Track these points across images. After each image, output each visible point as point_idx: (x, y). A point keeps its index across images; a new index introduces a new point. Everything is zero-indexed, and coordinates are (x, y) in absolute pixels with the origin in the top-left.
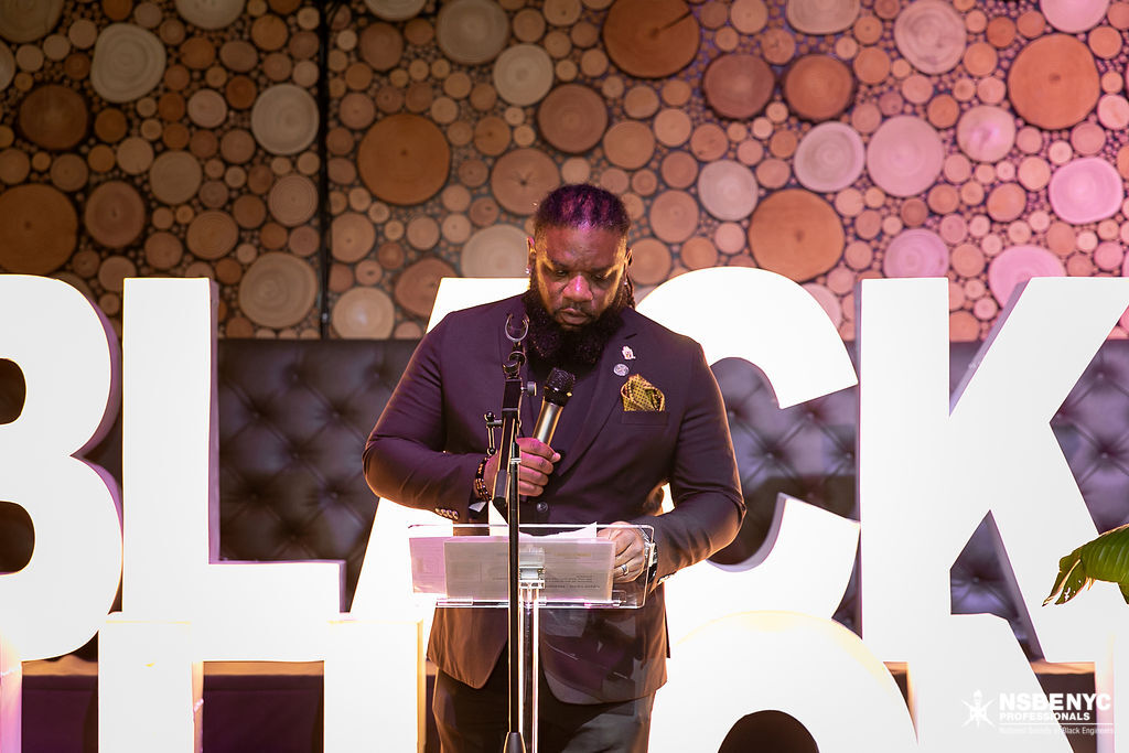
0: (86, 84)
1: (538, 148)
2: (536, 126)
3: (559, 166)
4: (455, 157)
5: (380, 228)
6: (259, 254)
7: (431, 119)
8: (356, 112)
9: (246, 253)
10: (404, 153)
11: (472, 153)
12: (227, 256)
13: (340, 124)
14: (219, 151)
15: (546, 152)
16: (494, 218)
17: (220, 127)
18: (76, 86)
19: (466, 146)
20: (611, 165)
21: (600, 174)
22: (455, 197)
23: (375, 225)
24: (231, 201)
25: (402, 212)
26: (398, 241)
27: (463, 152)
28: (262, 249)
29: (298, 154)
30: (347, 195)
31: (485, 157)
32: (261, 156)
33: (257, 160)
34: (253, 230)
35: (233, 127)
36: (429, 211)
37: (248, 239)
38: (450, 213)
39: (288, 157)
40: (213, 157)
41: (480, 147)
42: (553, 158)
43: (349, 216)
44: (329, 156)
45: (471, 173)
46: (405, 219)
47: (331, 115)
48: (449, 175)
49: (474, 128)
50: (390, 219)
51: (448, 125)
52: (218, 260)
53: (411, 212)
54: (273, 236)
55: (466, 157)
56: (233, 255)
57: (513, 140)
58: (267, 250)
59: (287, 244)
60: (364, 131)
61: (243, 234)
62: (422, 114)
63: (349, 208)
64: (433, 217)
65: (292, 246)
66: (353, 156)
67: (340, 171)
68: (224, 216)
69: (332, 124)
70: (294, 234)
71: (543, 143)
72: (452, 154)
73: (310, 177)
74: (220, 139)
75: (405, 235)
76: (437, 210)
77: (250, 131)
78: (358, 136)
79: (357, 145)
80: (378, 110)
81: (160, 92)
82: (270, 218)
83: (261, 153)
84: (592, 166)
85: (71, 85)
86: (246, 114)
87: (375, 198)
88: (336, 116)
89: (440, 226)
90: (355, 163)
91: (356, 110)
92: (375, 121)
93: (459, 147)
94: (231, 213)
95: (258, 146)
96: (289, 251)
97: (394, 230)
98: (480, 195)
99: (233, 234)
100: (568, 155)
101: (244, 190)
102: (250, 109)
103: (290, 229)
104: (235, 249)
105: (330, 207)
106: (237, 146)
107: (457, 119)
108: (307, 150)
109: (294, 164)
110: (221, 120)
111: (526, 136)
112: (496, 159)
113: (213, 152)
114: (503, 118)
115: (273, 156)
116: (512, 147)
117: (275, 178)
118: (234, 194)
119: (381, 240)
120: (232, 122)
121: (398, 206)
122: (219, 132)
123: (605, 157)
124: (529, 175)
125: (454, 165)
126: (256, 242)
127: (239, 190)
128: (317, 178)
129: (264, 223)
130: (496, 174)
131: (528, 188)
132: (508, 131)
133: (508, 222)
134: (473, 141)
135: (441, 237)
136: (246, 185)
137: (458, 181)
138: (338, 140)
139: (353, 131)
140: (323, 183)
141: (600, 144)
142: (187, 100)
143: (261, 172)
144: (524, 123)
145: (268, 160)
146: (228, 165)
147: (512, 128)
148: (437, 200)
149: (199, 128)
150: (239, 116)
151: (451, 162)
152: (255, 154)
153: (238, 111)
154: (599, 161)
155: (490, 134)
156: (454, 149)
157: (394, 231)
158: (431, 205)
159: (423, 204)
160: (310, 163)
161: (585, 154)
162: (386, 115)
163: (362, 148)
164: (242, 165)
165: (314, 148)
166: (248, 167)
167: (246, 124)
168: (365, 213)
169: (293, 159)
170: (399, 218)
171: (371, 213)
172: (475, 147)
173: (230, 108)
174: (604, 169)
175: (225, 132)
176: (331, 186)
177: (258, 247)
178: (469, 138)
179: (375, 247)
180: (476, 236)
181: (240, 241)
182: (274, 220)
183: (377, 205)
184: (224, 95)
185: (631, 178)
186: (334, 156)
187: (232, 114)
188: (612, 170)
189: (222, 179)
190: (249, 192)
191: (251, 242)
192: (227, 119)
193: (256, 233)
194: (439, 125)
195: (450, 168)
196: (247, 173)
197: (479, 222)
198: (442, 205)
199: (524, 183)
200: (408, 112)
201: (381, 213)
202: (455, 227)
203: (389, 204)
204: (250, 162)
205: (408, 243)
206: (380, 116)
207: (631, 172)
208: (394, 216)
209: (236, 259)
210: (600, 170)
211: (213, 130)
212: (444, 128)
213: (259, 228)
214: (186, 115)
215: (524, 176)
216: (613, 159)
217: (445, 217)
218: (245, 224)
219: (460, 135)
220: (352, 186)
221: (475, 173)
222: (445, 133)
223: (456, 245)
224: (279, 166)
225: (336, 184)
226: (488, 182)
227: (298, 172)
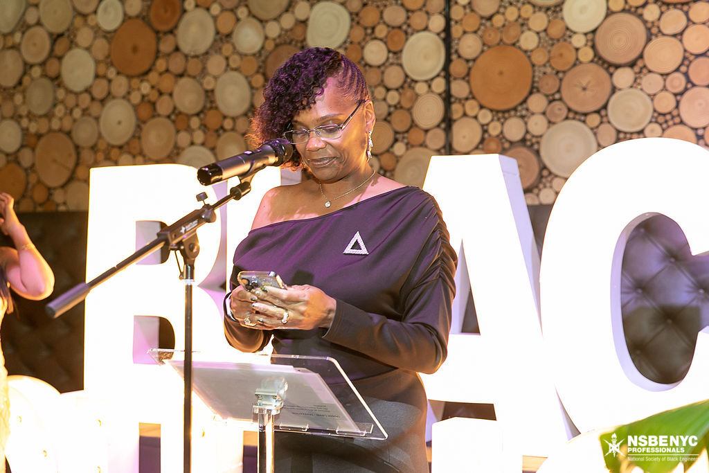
0: (304, 43)
1: (597, 63)
2: (593, 47)
3: (611, 75)
4: (537, 74)
5: (485, 127)
6: (407, 149)
7: (520, 48)
8: (469, 47)
9: (399, 149)
10: (501, 73)
11: (549, 70)
12: (388, 151)
13: (459, 56)
14: (382, 81)
15: (602, 65)
16: (564, 116)
17: (384, 64)
18: (299, 45)
19: (544, 65)
20: (650, 71)
21: (641, 78)
22: (536, 102)
23: (482, 126)
24: (390, 114)
25: (500, 115)
26: (498, 136)
27: (543, 69)
28: (409, 146)
29: (432, 79)
30: (463, 105)
31: (557, 72)
32: (409, 82)
33: (406, 85)
34: (404, 133)
35: (392, 64)
36: (519, 114)
37: (400, 139)
38: (533, 114)
39: (426, 81)
40: (379, 85)
41: (553, 65)
42: (607, 69)
43: (465, 119)
44: (451, 79)
45: (547, 84)
46: (502, 120)
47: (453, 51)
48: (533, 87)
49: (549, 52)
50: (492, 120)
51: (532, 51)
52: (382, 154)
53: (506, 115)
54: (415, 136)
55: (545, 73)
56: (391, 150)
57: (577, 59)
58: (413, 146)
59: (424, 142)
60: (474, 60)
61: (398, 136)
62: (514, 44)
63: (465, 115)
64: (522, 117)
65: (428, 142)
66: (467, 77)
67: (459, 89)
68: (385, 124)
69: (454, 57)
70: (430, 134)
71: (599, 59)
72: (534, 71)
73: (440, 95)
74: (383, 73)
75: (502, 132)
76: (524, 113)
77: (401, 65)
78: (471, 64)
79: (470, 69)
80: (484, 44)
81: (347, 45)
82: (413, 125)
83: (409, 80)
84: (636, 73)
85: (296, 45)
86: (399, 55)
87: (482, 107)
88: (457, 52)
89: (526, 123)
90: (468, 82)
91: (469, 46)
92: (483, 51)
93: (540, 66)
94: (389, 122)
95: (407, 76)
96: (426, 147)
97: (495, 128)
98: (554, 100)
99: (391, 136)
100: (617, 67)
101: (398, 106)
102: (401, 51)
103: (426, 131)
104: (392, 146)
105: (452, 114)
106: (393, 77)
107: (538, 47)
108: (438, 76)
109: (430, 86)
110: (383, 59)
111: (587, 55)
112: (564, 72)
113: (378, 81)
114: (570, 43)
115: (416, 82)
116: (577, 62)
117: (417, 96)
118: (392, 109)
119: (486, 136)
120: (391, 61)
121: (498, 112)
122: (382, 68)
123: (645, 66)
124: (589, 82)
125: (536, 79)
126: (406, 141)
127: (395, 107)
128: (444, 95)
129: (411, 127)
130: (564, 83)
131: (588, 92)
132: (574, 51)
133: (574, 119)
134: (548, 61)
135: (527, 132)
136: (399, 103)
137: (538, 91)
138: (457, 68)
139: (468, 61)
140: (447, 98)
141: (641, 56)
142: (363, 48)
143: (409, 93)
144: (586, 45)
145: (413, 85)
146: (388, 90)
147: (577, 49)
148: (525, 106)
149: (371, 66)
150: (395, 57)
151: (534, 77)
152: (405, 82)
153: (395, 53)
154: (641, 69)
155: (561, 55)
156: (536, 68)
157: (494, 130)
158: (519, 109)
159: (515, 109)
160: (439, 85)
161: (632, 65)
162: (489, 47)
163: (473, 72)
164: (397, 90)
165: (443, 74)
166: (401, 90)
167: (399, 62)
168: (476, 117)
169: (429, 82)
170: (499, 119)
171: (480, 117)
172: (551, 66)
173: (389, 51)
174: (645, 75)
175: (387, 67)
176: (453, 100)
177: (407, 144)
178: (546, 59)
179: (482, 140)
180: (551, 130)
181: (396, 140)
182: (417, 126)
183: (484, 111)
184: (385, 43)
185: (665, 80)
186: (455, 79)
187: (391, 55)
188: (651, 75)
189: (385, 99)
190: (401, 108)
191: (402, 141)
192: (388, 59)
193: (406, 135)
194: (526, 52)
195: (533, 82)
196: (400, 94)
197: (553, 120)
198: (527, 109)
199: (584, 89)
200: (505, 44)
201: (485, 116)
202: (536, 124)
203: (491, 110)
204: (402, 87)
205: (504, 137)
206: (485, 48)
207: (665, 75)
208: (495, 118)
209: (393, 153)
210: (642, 76)
211: (379, 67)
212: (529, 53)
213: (407, 132)
214: (363, 58)
215: (584, 84)
216: (650, 67)
217: (529, 117)
218: (399, 129)
219: (539, 58)
220: (467, 99)
221: (549, 85)
222: (529, 57)
223: (537, 137)
224: (421, 88)
225: (456, 99)
226: (559, 91)
227: (432, 92)
